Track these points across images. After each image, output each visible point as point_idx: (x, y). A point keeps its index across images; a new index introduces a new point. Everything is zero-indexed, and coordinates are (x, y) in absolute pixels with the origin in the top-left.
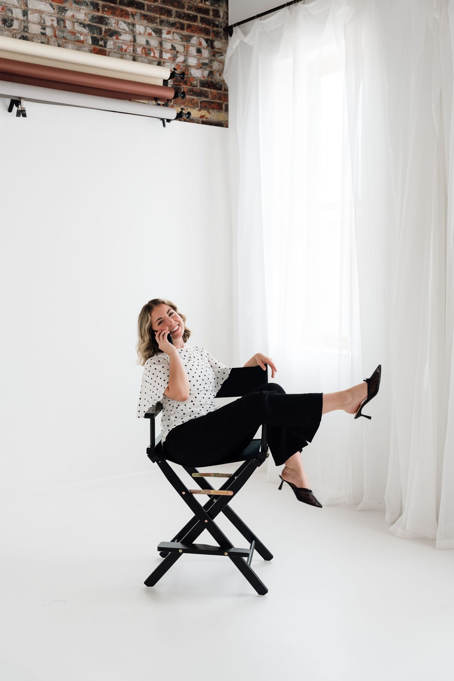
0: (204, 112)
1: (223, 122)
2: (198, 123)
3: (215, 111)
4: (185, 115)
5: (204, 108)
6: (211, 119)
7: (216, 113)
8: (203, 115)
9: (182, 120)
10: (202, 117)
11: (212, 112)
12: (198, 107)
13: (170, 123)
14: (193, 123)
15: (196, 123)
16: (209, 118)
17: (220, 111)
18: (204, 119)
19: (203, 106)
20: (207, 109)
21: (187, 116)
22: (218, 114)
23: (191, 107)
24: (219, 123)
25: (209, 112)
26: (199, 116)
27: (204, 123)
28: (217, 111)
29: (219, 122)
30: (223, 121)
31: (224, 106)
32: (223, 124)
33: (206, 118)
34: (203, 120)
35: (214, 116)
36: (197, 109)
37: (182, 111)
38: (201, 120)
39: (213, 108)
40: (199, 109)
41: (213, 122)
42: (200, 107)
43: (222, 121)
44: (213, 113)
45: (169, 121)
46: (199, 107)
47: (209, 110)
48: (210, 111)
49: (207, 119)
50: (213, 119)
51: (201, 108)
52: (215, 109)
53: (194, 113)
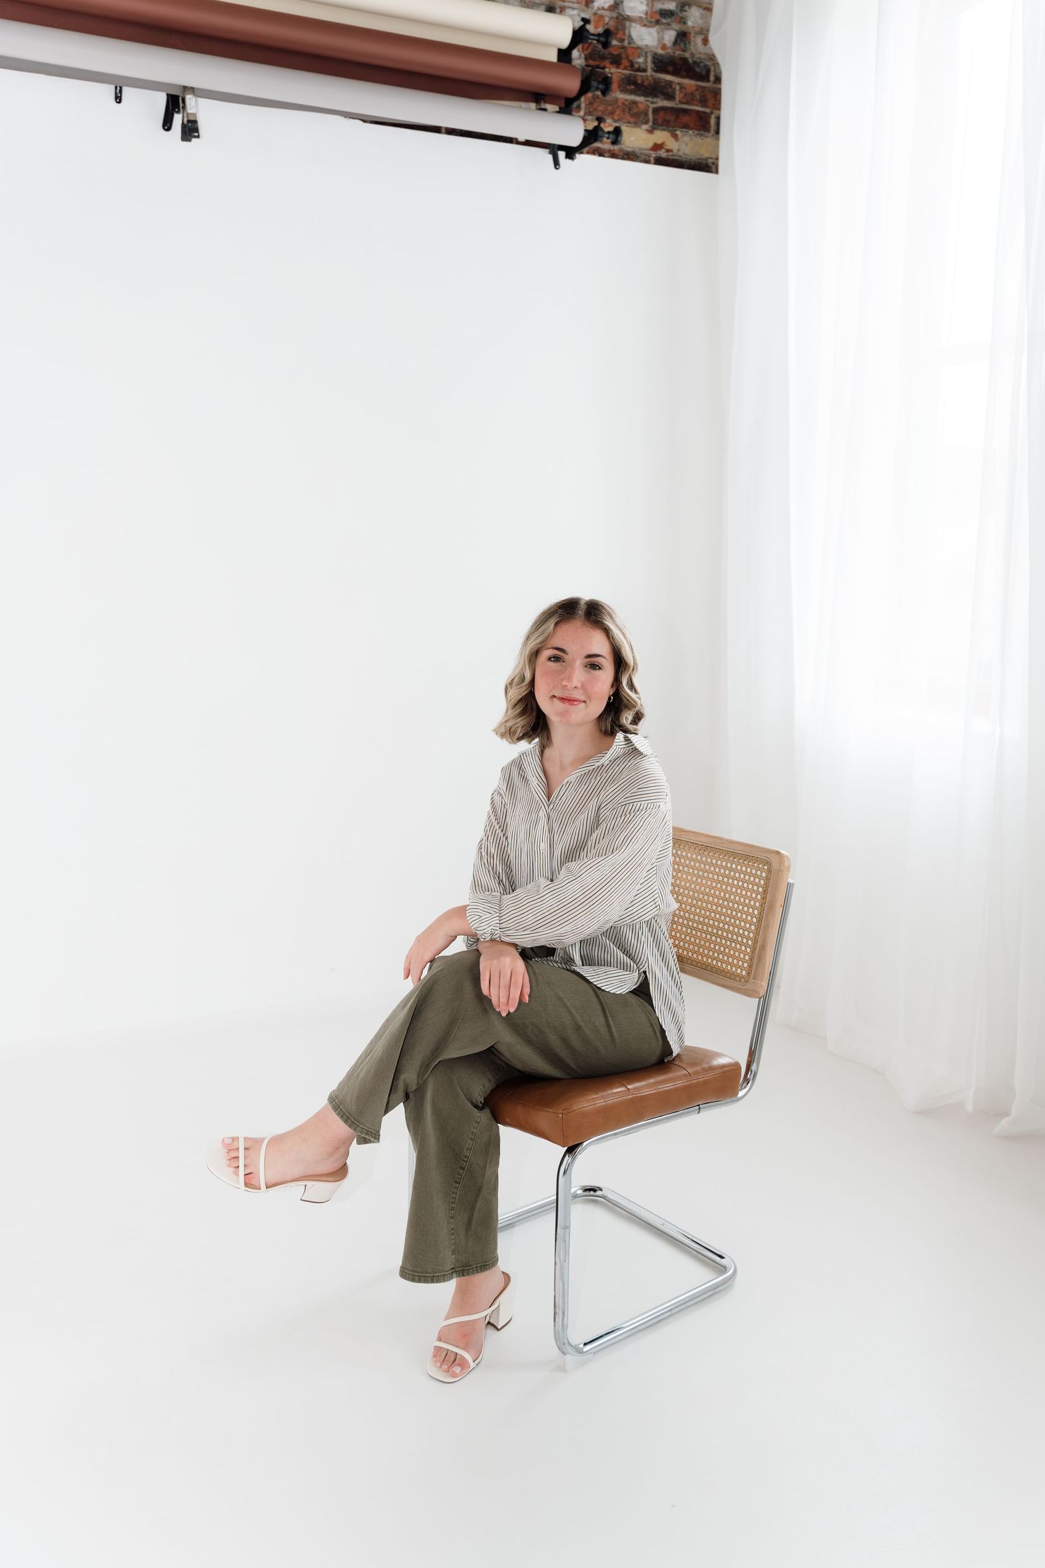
0: (661, 136)
1: (710, 161)
2: (647, 161)
3: (690, 132)
4: (607, 135)
5: (662, 125)
6: (680, 153)
7: (694, 137)
8: (659, 142)
9: (606, 155)
10: (657, 147)
11: (684, 135)
12: (646, 123)
13: (575, 161)
14: (635, 161)
15: (641, 162)
16: (675, 150)
17: (702, 132)
18: (663, 154)
19: (660, 121)
20: (670, 129)
21: (612, 138)
22: (699, 140)
23: (629, 123)
24: (700, 164)
25: (675, 137)
26: (650, 145)
27: (660, 162)
28: (697, 132)
29: (700, 161)
30: (711, 158)
31: (713, 121)
32: (710, 165)
33: (668, 151)
34: (659, 155)
35: (687, 145)
36: (645, 127)
37: (599, 124)
38: (654, 154)
39: (686, 126)
40: (650, 129)
41: (687, 161)
42: (654, 123)
43: (706, 159)
44: (686, 139)
45: (570, 152)
46: (651, 124)
47: (676, 130)
48: (678, 132)
49: (670, 154)
50: (685, 154)
51: (655, 126)
52: (692, 129)
53: (635, 137)
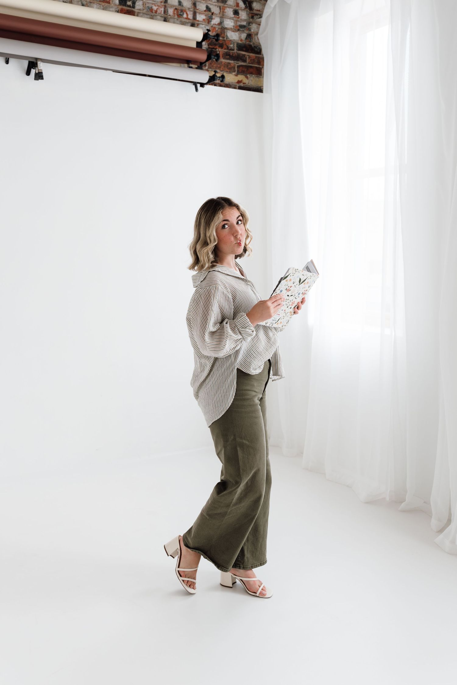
0: (241, 77)
2: (235, 88)
3: (253, 76)
4: (218, 78)
5: (241, 73)
6: (249, 84)
7: (255, 78)
8: (240, 80)
9: (218, 85)
10: (239, 82)
11: (250, 77)
12: (234, 72)
13: (204, 88)
14: (230, 88)
15: (232, 88)
16: (247, 83)
17: (259, 76)
18: (242, 85)
19: (240, 71)
20: (245, 74)
21: (221, 79)
22: (257, 79)
23: (227, 72)
24: (258, 89)
25: (247, 78)
26: (236, 81)
27: (241, 88)
28: (256, 76)
29: (258, 88)
31: (261, 71)
33: (244, 83)
34: (240, 85)
35: (252, 81)
36: (234, 73)
37: (215, 74)
38: (238, 85)
39: (251, 73)
40: (236, 74)
41: (252, 88)
42: (238, 72)
43: (260, 87)
44: (252, 78)
45: (202, 85)
46: (236, 72)
47: (247, 75)
48: (248, 76)
49: (245, 85)
50: (251, 85)
51: (238, 73)
52: (254, 74)
53: (230, 78)
